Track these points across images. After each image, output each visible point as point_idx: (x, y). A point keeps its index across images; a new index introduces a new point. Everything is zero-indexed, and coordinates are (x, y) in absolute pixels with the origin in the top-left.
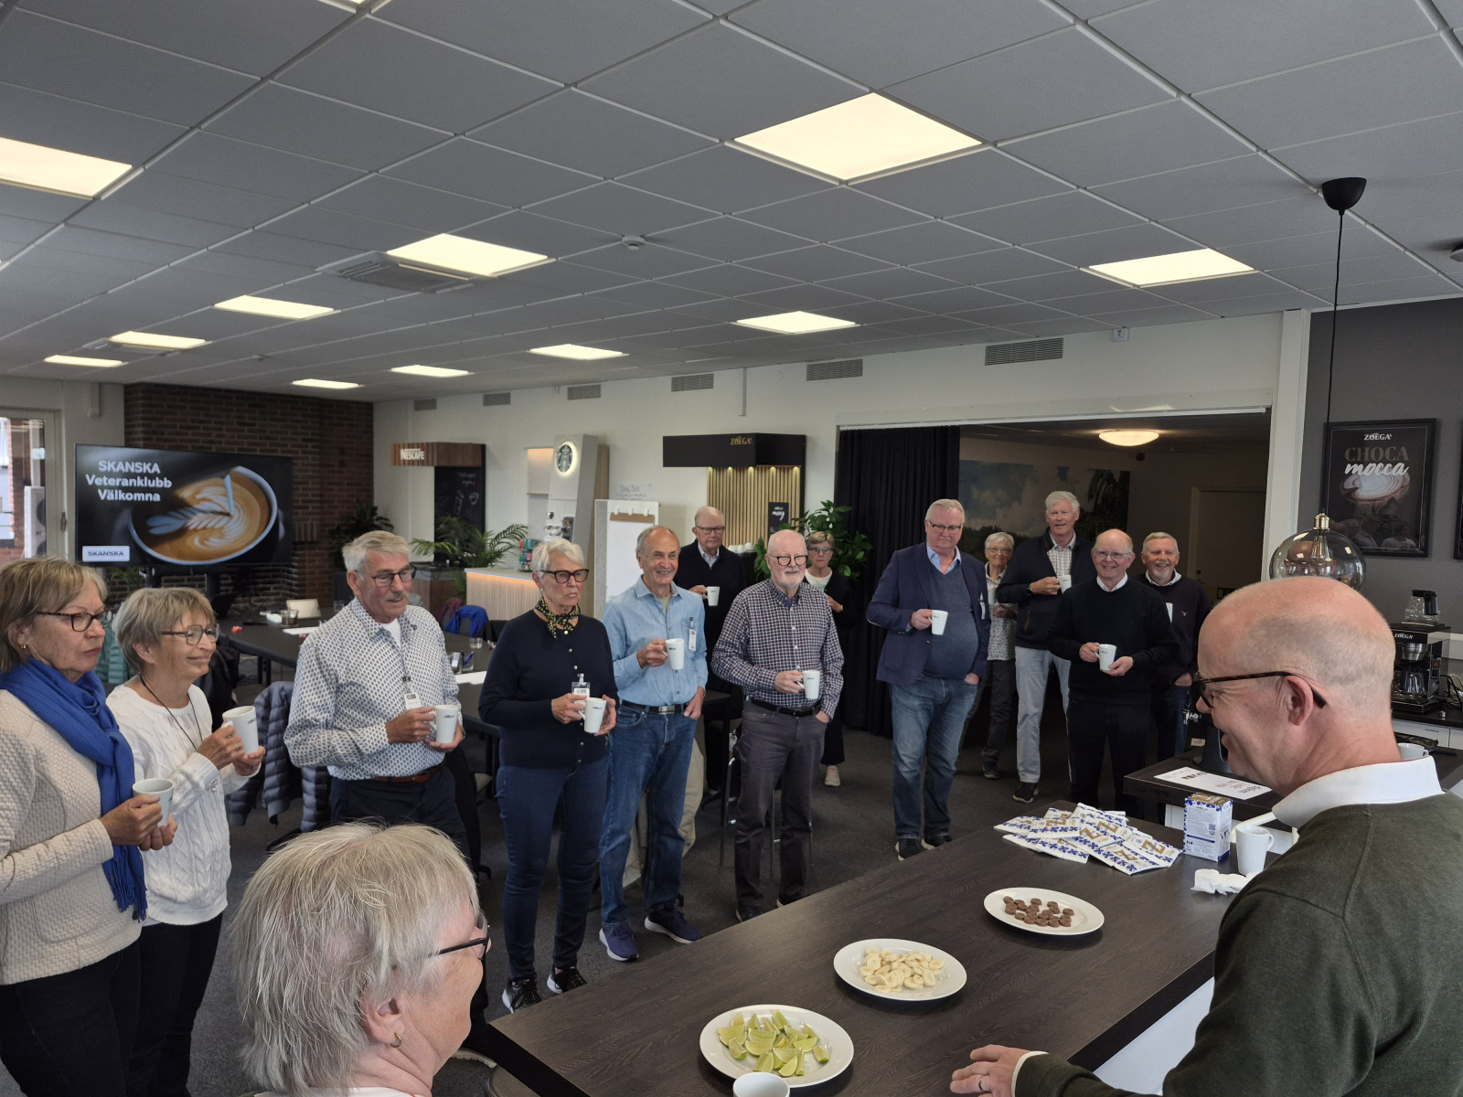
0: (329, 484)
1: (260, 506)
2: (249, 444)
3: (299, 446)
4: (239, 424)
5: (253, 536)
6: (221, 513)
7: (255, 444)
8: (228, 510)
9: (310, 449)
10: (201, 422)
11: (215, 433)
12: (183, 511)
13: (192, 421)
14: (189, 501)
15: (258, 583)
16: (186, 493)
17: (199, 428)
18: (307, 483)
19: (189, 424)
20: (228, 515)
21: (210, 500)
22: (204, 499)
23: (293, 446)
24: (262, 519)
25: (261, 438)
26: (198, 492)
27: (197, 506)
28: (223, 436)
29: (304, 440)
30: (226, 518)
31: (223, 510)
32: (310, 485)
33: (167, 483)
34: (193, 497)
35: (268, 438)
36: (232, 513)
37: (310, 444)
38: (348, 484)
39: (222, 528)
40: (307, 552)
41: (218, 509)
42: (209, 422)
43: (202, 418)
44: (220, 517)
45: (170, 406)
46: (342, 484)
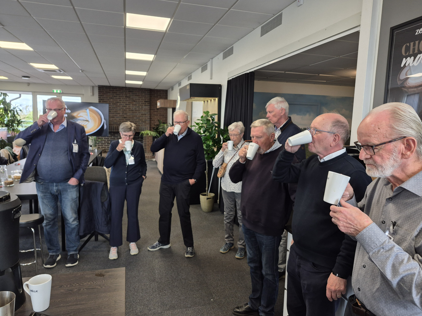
0: (154, 115)
1: (98, 118)
2: (129, 103)
3: (144, 103)
4: (125, 97)
5: (96, 128)
6: (86, 121)
7: (130, 103)
8: (88, 120)
9: (147, 104)
10: (115, 96)
11: (119, 100)
12: (74, 119)
13: (112, 96)
14: (76, 117)
16: (75, 114)
17: (114, 98)
18: (146, 115)
19: (111, 97)
20: (88, 121)
21: (82, 117)
22: (80, 116)
24: (99, 122)
25: (132, 101)
26: (78, 114)
27: (78, 118)
28: (121, 100)
29: (145, 102)
30: (87, 122)
31: (87, 120)
32: (147, 115)
33: (69, 111)
34: (77, 115)
35: (134, 101)
36: (89, 121)
37: (147, 103)
38: (160, 115)
39: (86, 125)
41: (85, 119)
42: (117, 96)
43: (115, 95)
44: (86, 122)
45: (106, 92)
46: (158, 115)
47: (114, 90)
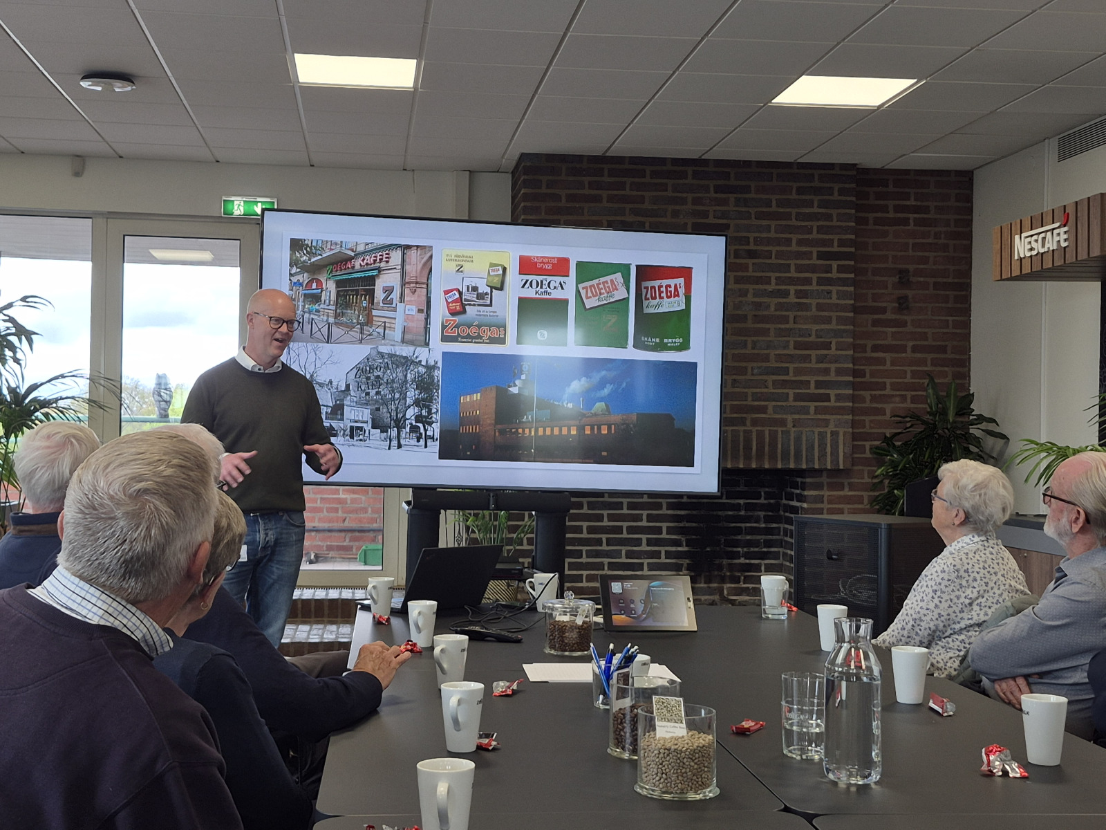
15: (736, 555)
23: (799, 269)
37: (835, 264)
40: (826, 493)
45: (571, 198)
46: (903, 349)
47: (622, 186)
